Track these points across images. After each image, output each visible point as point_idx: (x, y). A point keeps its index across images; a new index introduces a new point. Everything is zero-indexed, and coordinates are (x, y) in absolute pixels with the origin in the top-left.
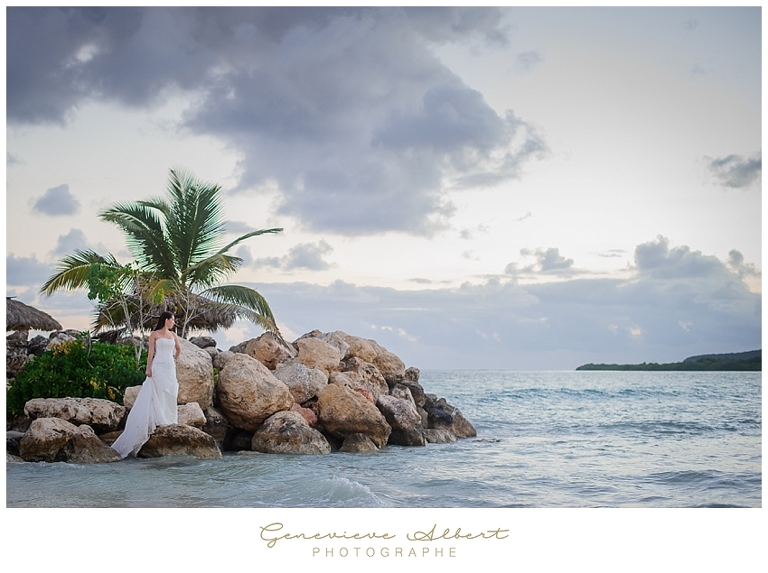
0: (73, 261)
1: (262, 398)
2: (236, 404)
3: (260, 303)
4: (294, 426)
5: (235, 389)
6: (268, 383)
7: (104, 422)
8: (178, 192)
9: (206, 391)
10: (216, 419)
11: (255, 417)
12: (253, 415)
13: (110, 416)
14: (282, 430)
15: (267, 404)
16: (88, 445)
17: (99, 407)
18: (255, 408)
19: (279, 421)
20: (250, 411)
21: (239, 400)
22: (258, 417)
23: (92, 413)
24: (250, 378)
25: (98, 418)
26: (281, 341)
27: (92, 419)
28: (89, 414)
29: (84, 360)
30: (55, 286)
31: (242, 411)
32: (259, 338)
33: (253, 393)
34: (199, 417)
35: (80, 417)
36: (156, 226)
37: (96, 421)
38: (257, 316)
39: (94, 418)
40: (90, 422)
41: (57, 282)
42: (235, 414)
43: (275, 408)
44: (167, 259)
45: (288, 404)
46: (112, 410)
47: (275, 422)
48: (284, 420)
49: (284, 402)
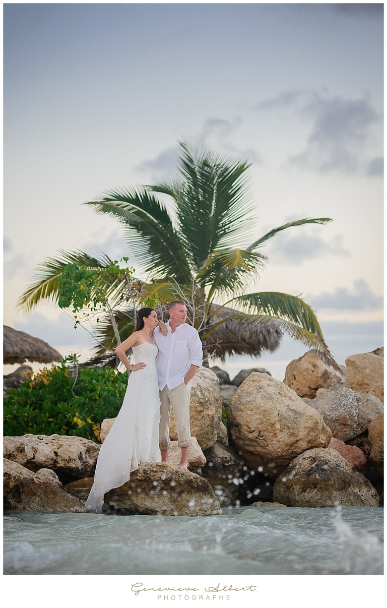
0: (57, 265)
1: (286, 432)
2: (251, 440)
3: (304, 315)
4: (326, 467)
5: (249, 420)
6: (293, 411)
7: (72, 465)
8: (192, 171)
9: (208, 422)
10: (224, 460)
11: (278, 458)
12: (275, 454)
13: (80, 457)
14: (309, 473)
15: (293, 439)
16: (39, 491)
17: (65, 446)
18: (277, 444)
19: (307, 462)
20: (270, 449)
21: (256, 434)
22: (281, 457)
23: (56, 453)
24: (269, 405)
25: (63, 460)
26: (331, 362)
27: (56, 462)
28: (53, 455)
29: (69, 390)
30: (37, 299)
31: (259, 449)
32: (300, 359)
33: (273, 425)
34: (196, 455)
35: (40, 458)
36: (163, 216)
37: (61, 464)
38: (299, 330)
39: (59, 460)
40: (53, 466)
41: (39, 292)
42: (252, 453)
43: (303, 445)
44: (179, 258)
45: (322, 439)
46: (83, 449)
47: (303, 462)
48: (314, 459)
49: (317, 436)
